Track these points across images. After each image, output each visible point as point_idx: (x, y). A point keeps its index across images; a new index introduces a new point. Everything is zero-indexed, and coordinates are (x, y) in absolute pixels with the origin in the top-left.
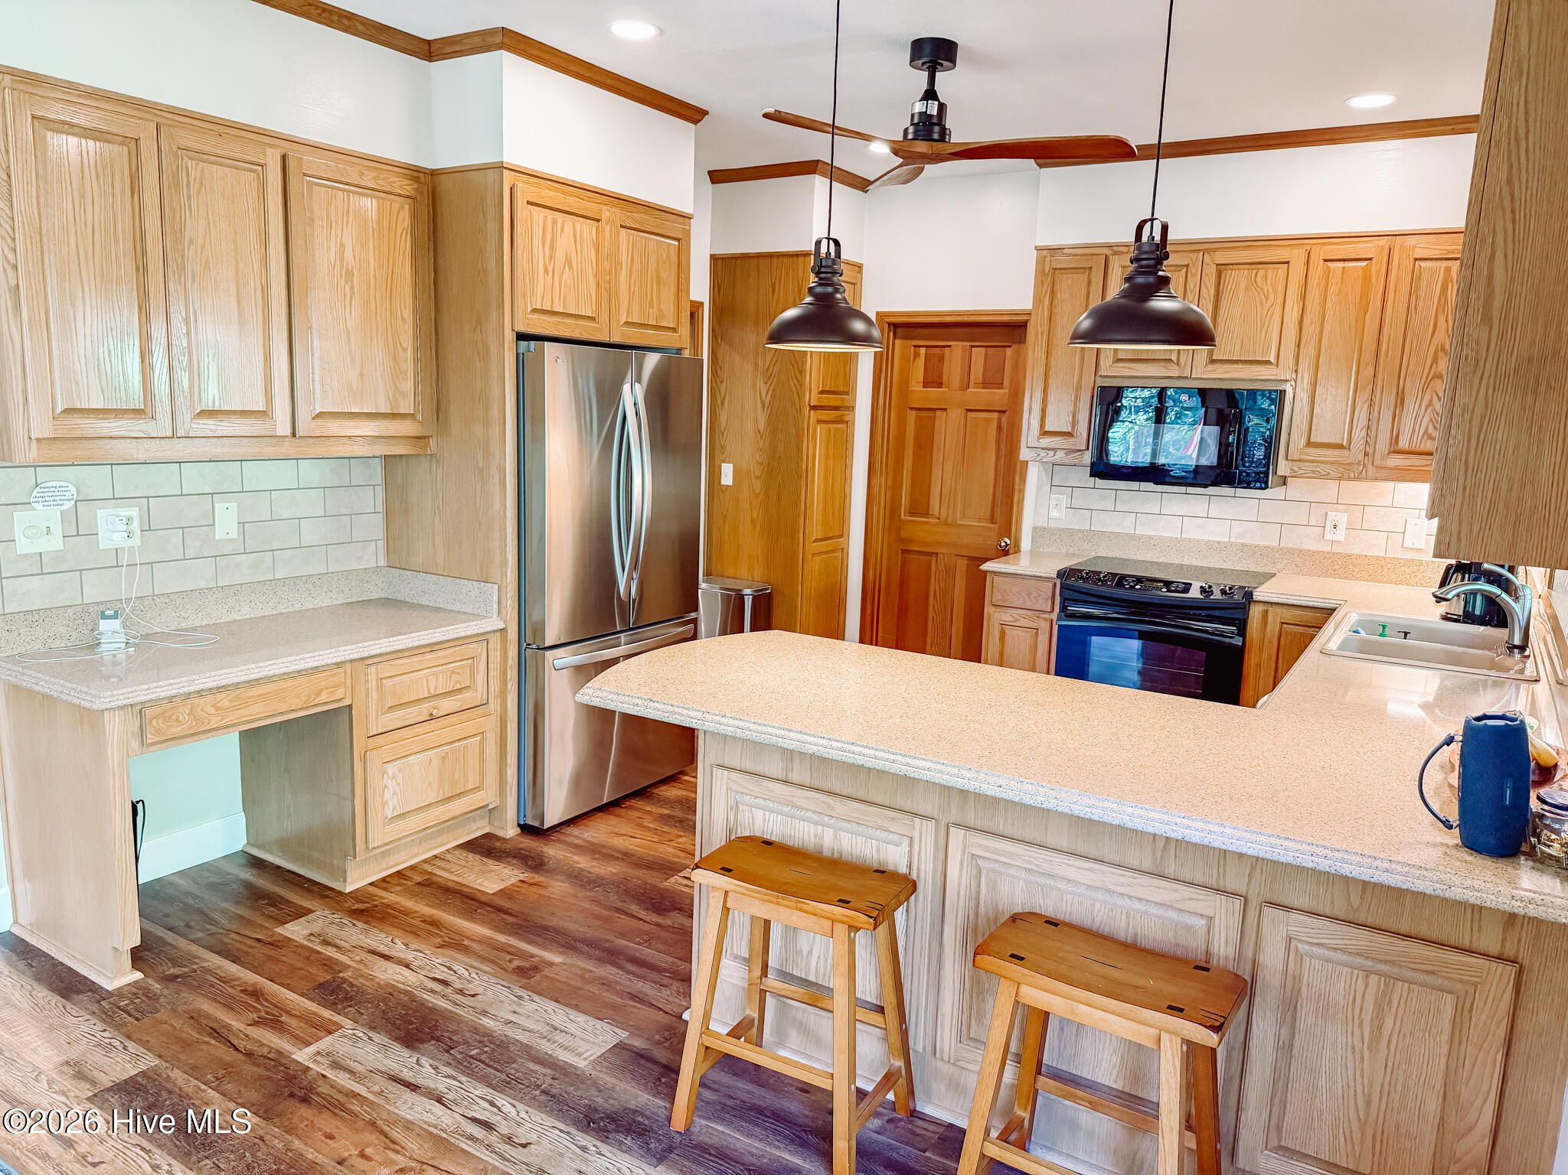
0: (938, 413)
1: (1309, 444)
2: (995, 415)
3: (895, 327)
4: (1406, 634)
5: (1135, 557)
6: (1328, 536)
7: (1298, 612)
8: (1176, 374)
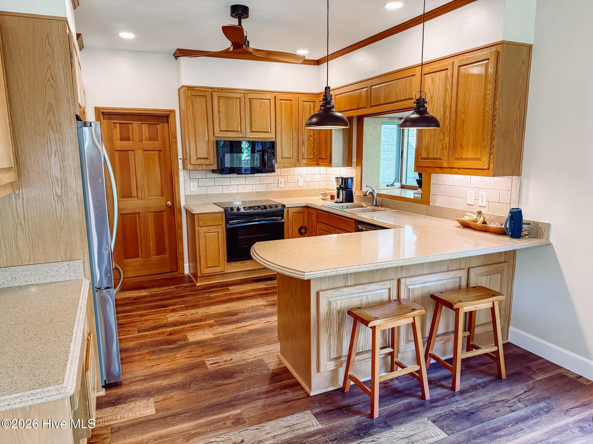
0: (130, 152)
1: (282, 158)
2: (157, 152)
3: (103, 113)
4: (347, 207)
5: (225, 201)
6: (280, 186)
7: (297, 209)
8: (240, 136)
